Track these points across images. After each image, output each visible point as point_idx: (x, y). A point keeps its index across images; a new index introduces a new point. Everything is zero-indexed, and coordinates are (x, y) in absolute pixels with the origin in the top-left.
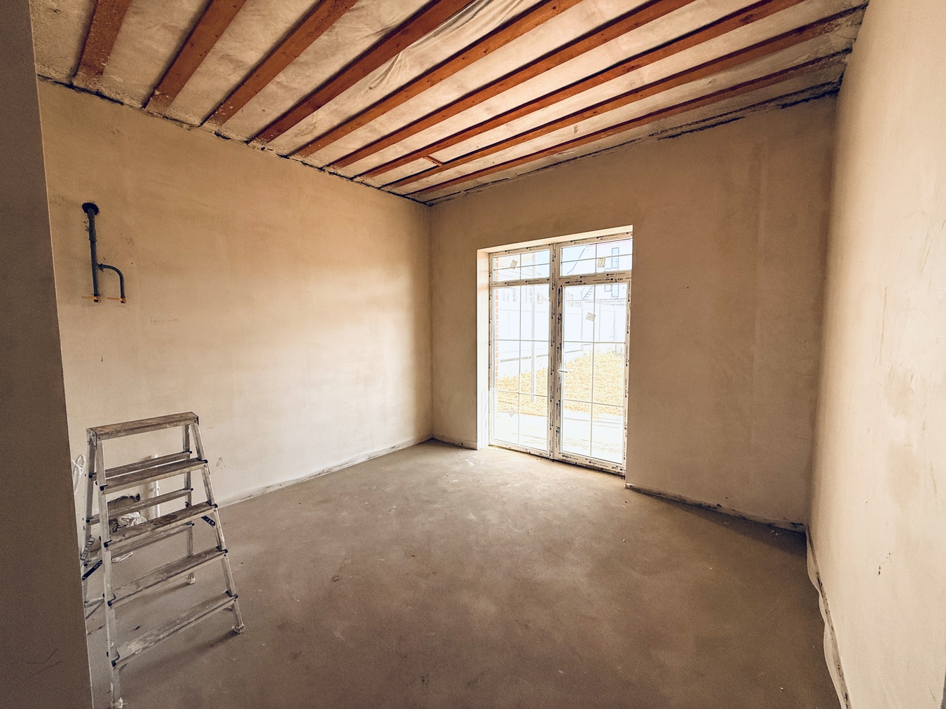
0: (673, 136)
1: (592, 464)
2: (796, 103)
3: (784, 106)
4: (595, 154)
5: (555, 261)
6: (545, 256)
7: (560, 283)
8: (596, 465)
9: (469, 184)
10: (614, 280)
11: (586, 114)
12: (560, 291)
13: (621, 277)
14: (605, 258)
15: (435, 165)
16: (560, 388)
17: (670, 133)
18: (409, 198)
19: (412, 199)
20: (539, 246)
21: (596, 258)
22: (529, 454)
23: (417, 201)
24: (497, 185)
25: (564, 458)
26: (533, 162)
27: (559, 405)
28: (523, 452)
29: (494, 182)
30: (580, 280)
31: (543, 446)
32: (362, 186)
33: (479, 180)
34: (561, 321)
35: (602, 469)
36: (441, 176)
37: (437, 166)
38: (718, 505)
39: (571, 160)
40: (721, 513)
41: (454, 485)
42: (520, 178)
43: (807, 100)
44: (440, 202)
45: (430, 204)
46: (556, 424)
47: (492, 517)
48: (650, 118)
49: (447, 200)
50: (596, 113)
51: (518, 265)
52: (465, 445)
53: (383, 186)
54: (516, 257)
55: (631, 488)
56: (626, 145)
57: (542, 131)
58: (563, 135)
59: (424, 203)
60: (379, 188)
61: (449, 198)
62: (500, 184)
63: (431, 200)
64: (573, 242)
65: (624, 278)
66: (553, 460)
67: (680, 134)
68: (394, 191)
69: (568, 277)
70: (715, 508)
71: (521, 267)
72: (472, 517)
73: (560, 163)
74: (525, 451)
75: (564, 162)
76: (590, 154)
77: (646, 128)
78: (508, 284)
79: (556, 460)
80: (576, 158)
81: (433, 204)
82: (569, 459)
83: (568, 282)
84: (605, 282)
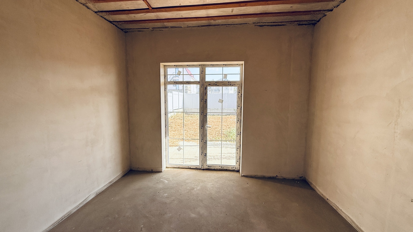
0: (260, 26)
1: (222, 168)
2: (303, 24)
3: (299, 25)
4: (228, 25)
5: (203, 74)
6: (197, 70)
7: (205, 85)
8: (224, 168)
9: (159, 25)
10: (232, 85)
11: (242, 4)
12: (206, 89)
13: (235, 84)
14: (227, 74)
15: (148, 8)
16: (206, 135)
17: (261, 24)
18: (114, 25)
19: (115, 25)
20: (194, 65)
21: (223, 74)
22: (190, 168)
23: (118, 28)
24: (173, 29)
25: (209, 167)
26: (200, 21)
27: (206, 143)
28: (187, 168)
29: (172, 27)
30: (216, 84)
31: (197, 163)
32: (84, 7)
33: (165, 24)
34: (207, 103)
35: (226, 169)
36: (145, 16)
37: (148, 9)
38: (277, 176)
39: (216, 25)
40: (278, 179)
41: (167, 197)
42: (188, 29)
43: (306, 25)
44: (133, 31)
45: (126, 31)
46: (205, 152)
47: (203, 211)
48: (260, 15)
49: (138, 31)
50: (246, 5)
51: (182, 73)
52: (154, 171)
53: (99, 12)
54: (181, 69)
55: (244, 176)
56: (243, 25)
57: (218, 7)
58: (225, 12)
59: (122, 30)
60: (96, 12)
61: (140, 30)
62: (175, 29)
63: (127, 29)
64: (212, 65)
65: (236, 84)
66: (203, 170)
67: (263, 26)
68: (106, 17)
69: (210, 82)
70: (276, 177)
71: (183, 75)
72: (193, 215)
73: (211, 25)
74: (187, 167)
75: (213, 25)
76: (226, 25)
77: (255, 19)
78: (176, 83)
79: (204, 169)
80: (219, 25)
81: (127, 32)
82: (211, 168)
83: (210, 84)
84: (227, 86)
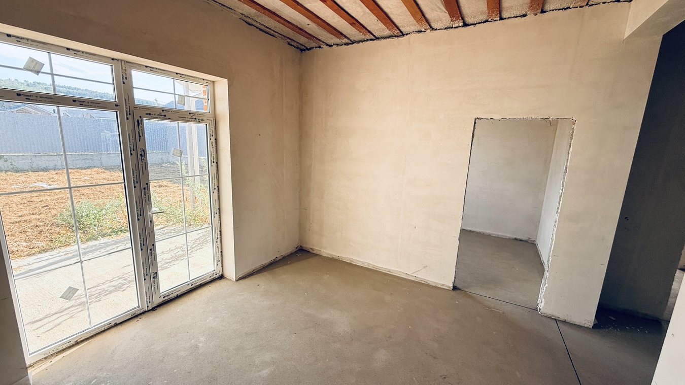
6: (103, 72)
7: (137, 113)
10: (197, 120)
12: (139, 123)
16: (153, 230)
20: (94, 55)
21: (175, 94)
25: (166, 298)
27: (153, 249)
30: (164, 115)
31: (131, 304)
34: (145, 158)
35: (201, 284)
38: (276, 257)
46: (152, 271)
64: (149, 69)
66: (154, 309)
69: (147, 108)
79: (156, 307)
83: (150, 114)
84: (189, 121)
